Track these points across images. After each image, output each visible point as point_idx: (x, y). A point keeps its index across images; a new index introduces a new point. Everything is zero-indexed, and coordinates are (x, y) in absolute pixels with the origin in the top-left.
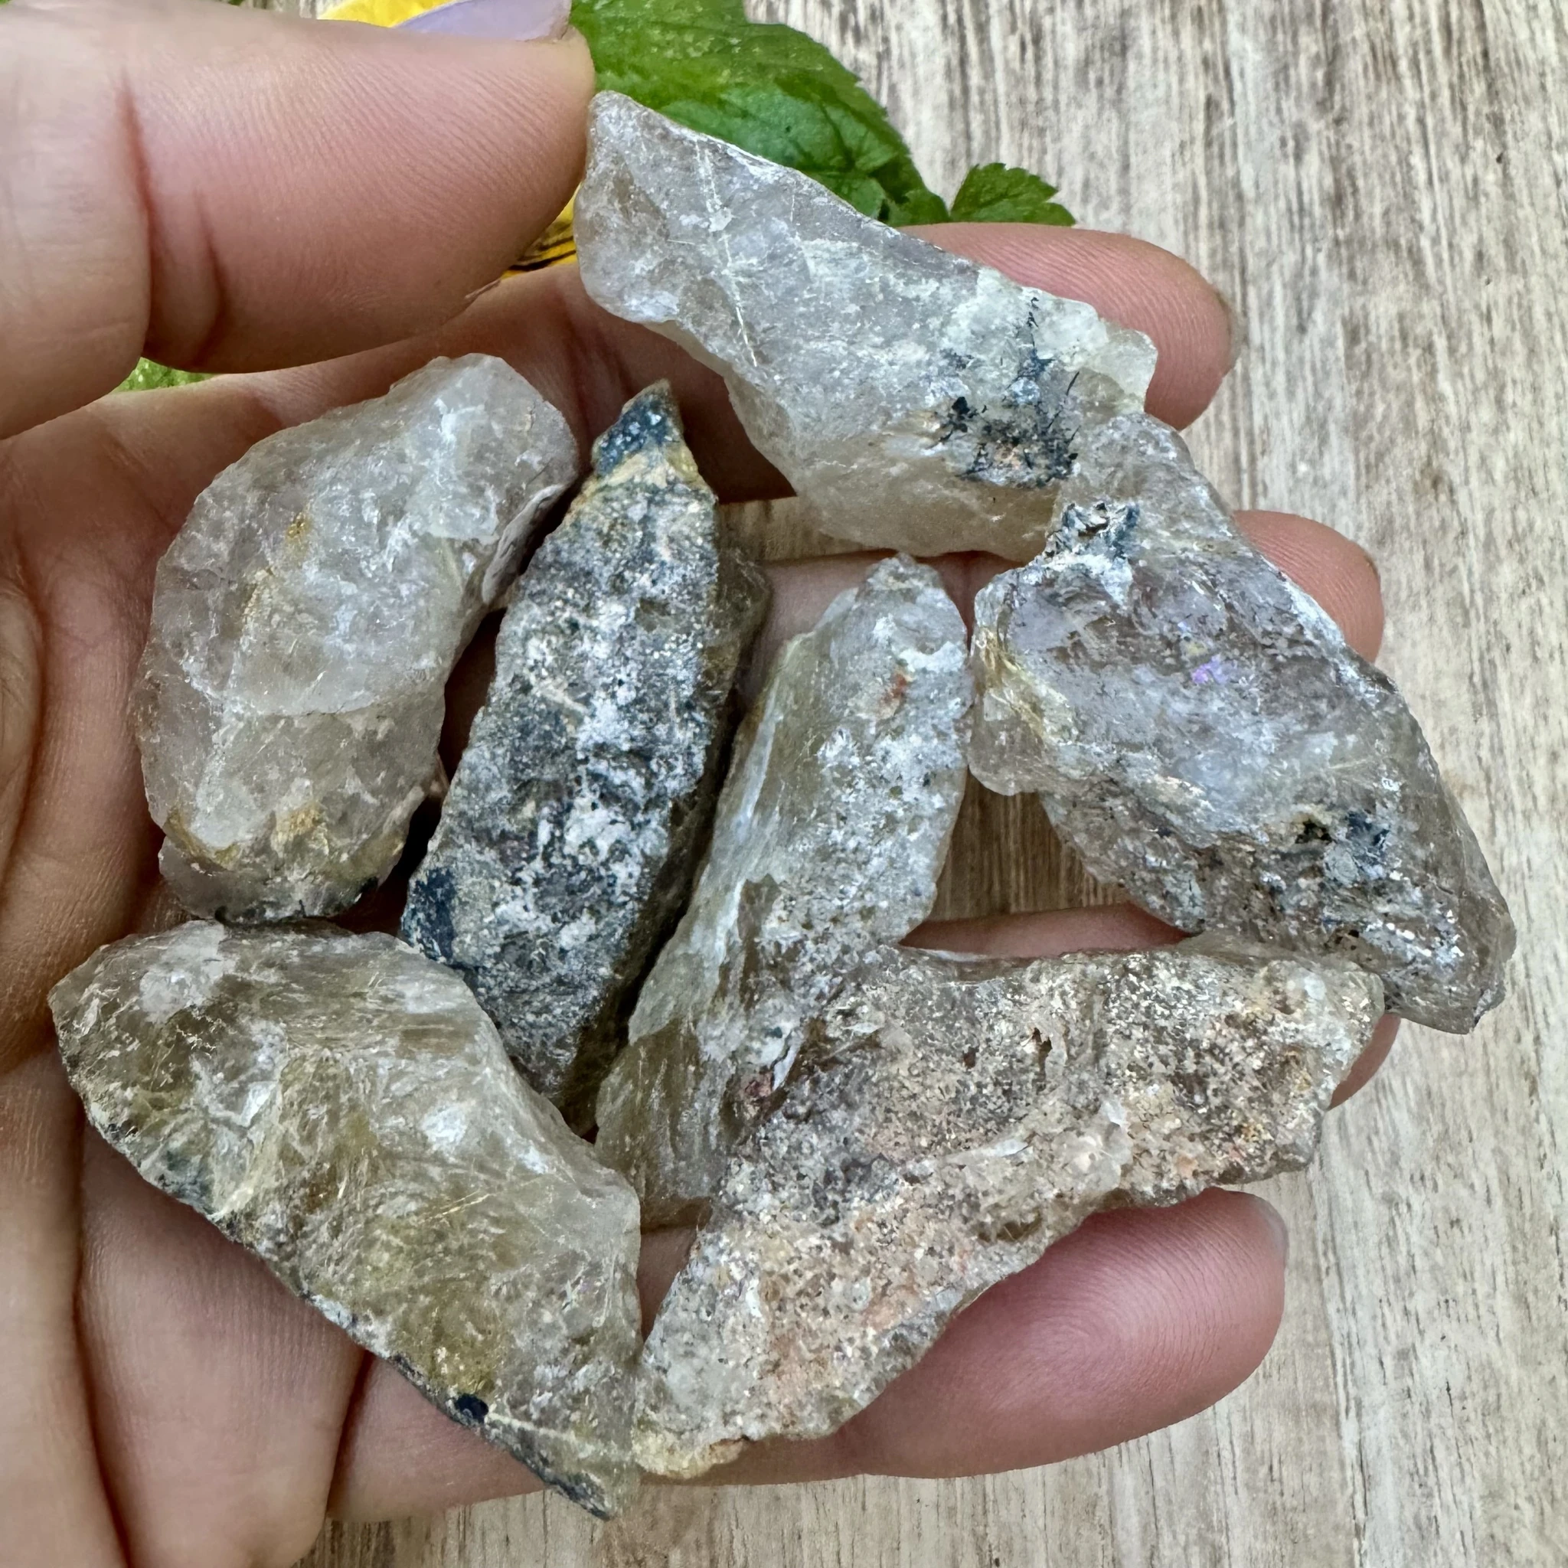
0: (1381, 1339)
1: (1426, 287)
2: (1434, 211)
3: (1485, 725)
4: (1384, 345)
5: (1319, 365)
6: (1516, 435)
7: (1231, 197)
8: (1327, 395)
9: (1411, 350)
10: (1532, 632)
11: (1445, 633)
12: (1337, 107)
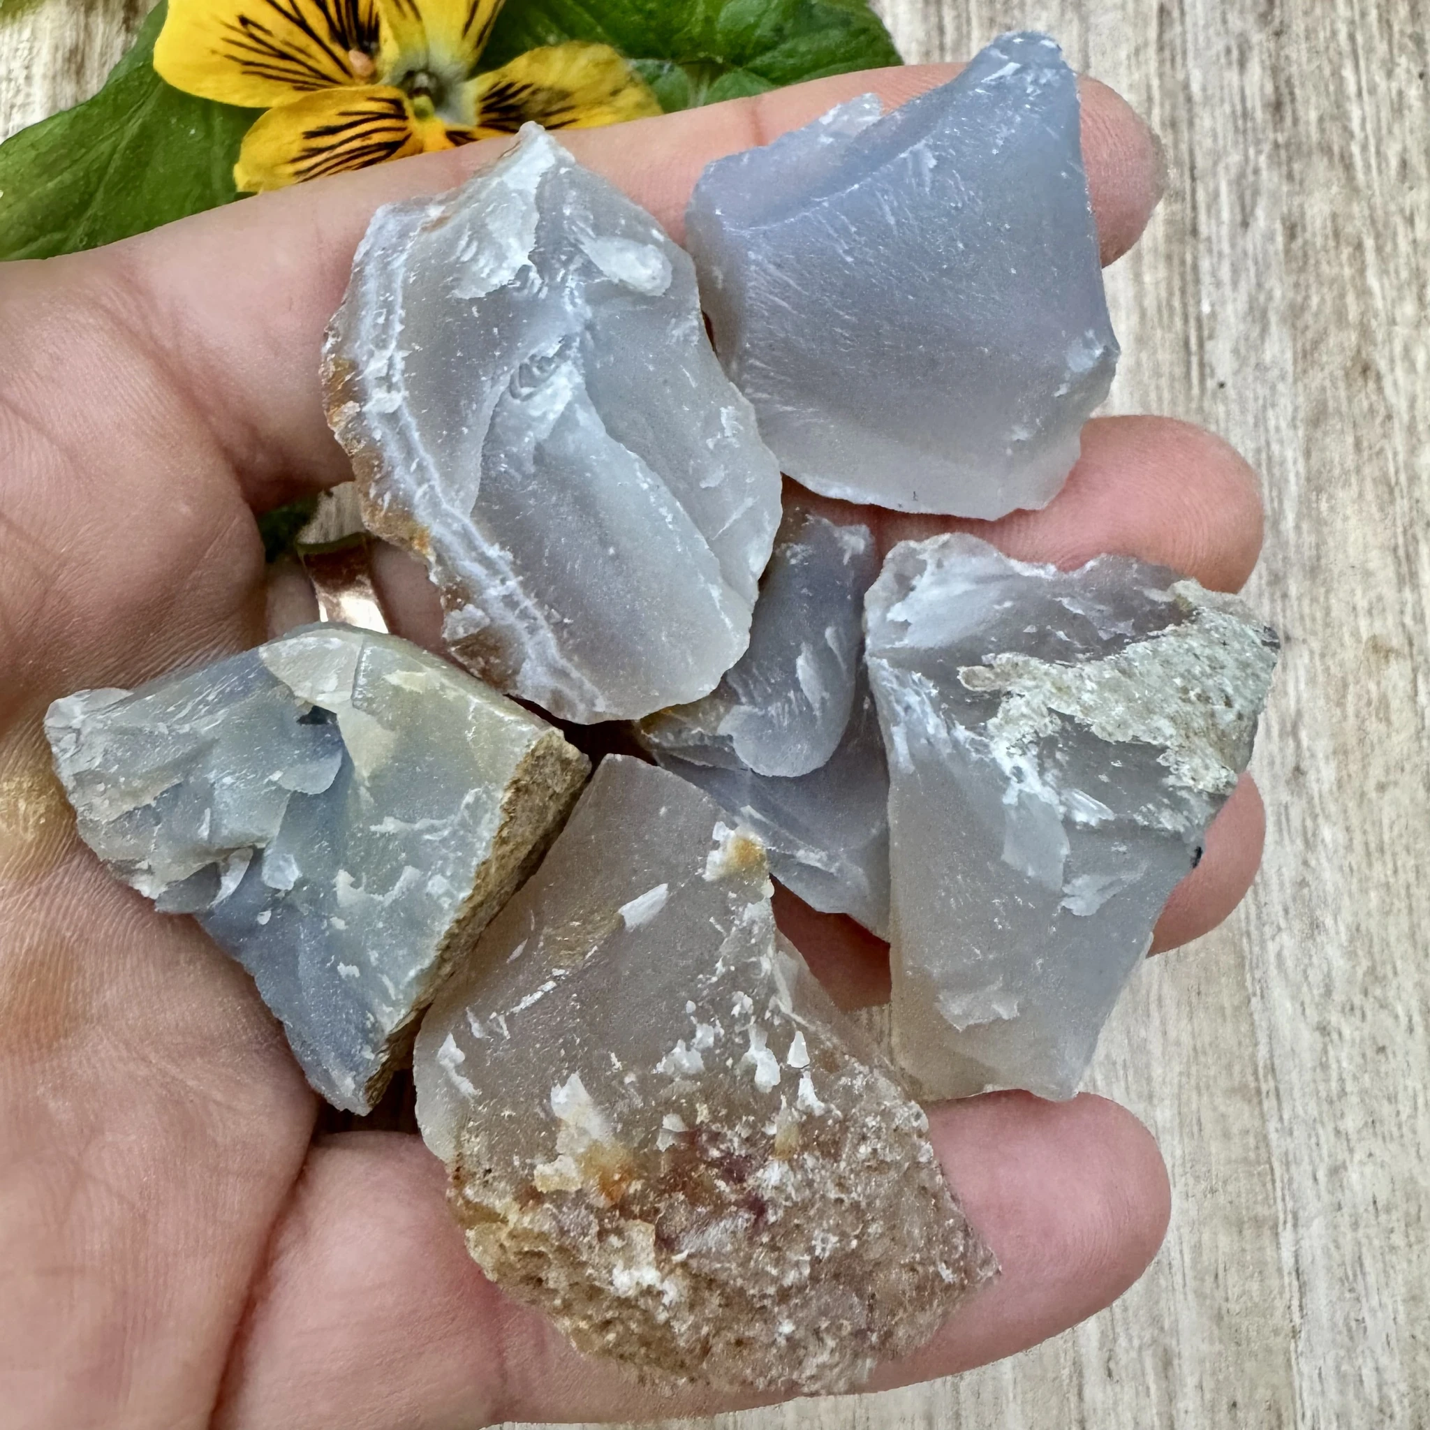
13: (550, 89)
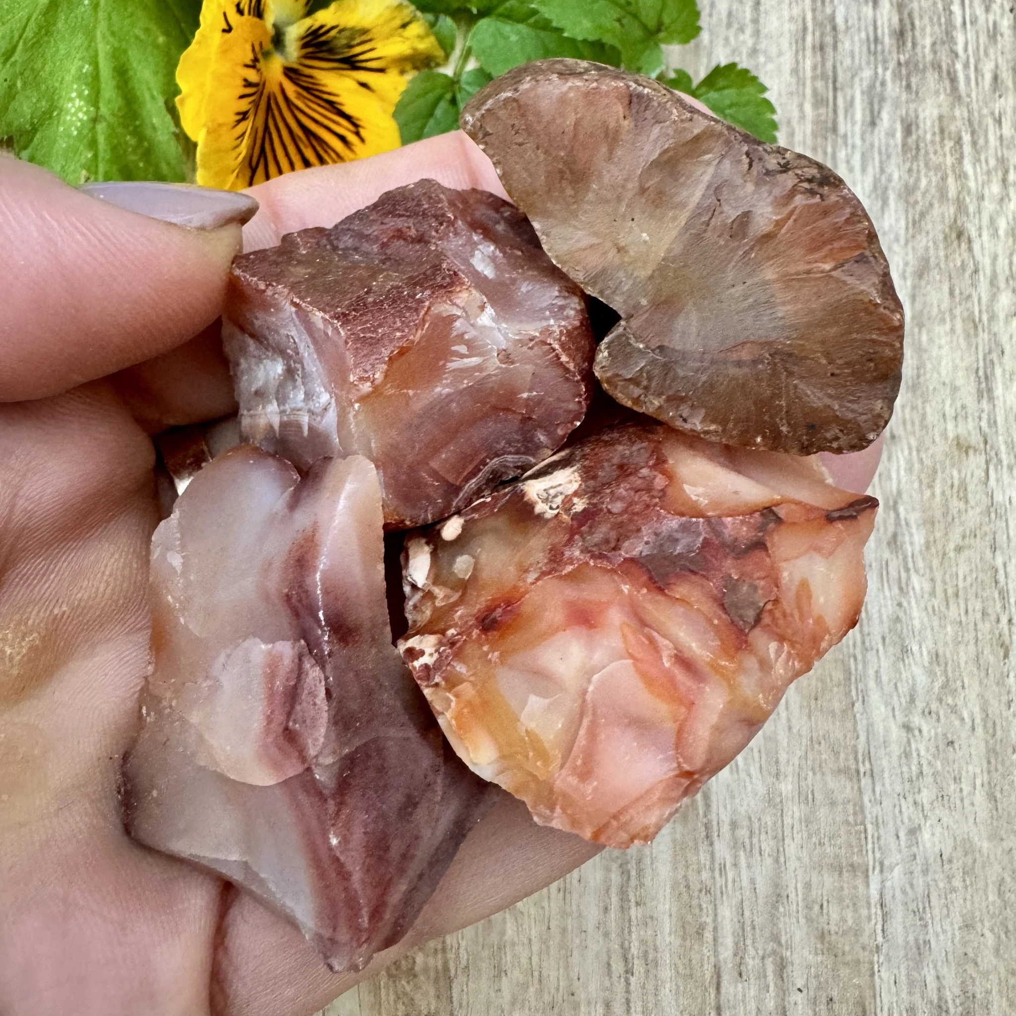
1: (959, 98)
2: (966, 44)
3: (985, 404)
4: (929, 137)
5: (883, 149)
7: (828, 28)
8: (888, 171)
9: (946, 142)
11: (961, 340)
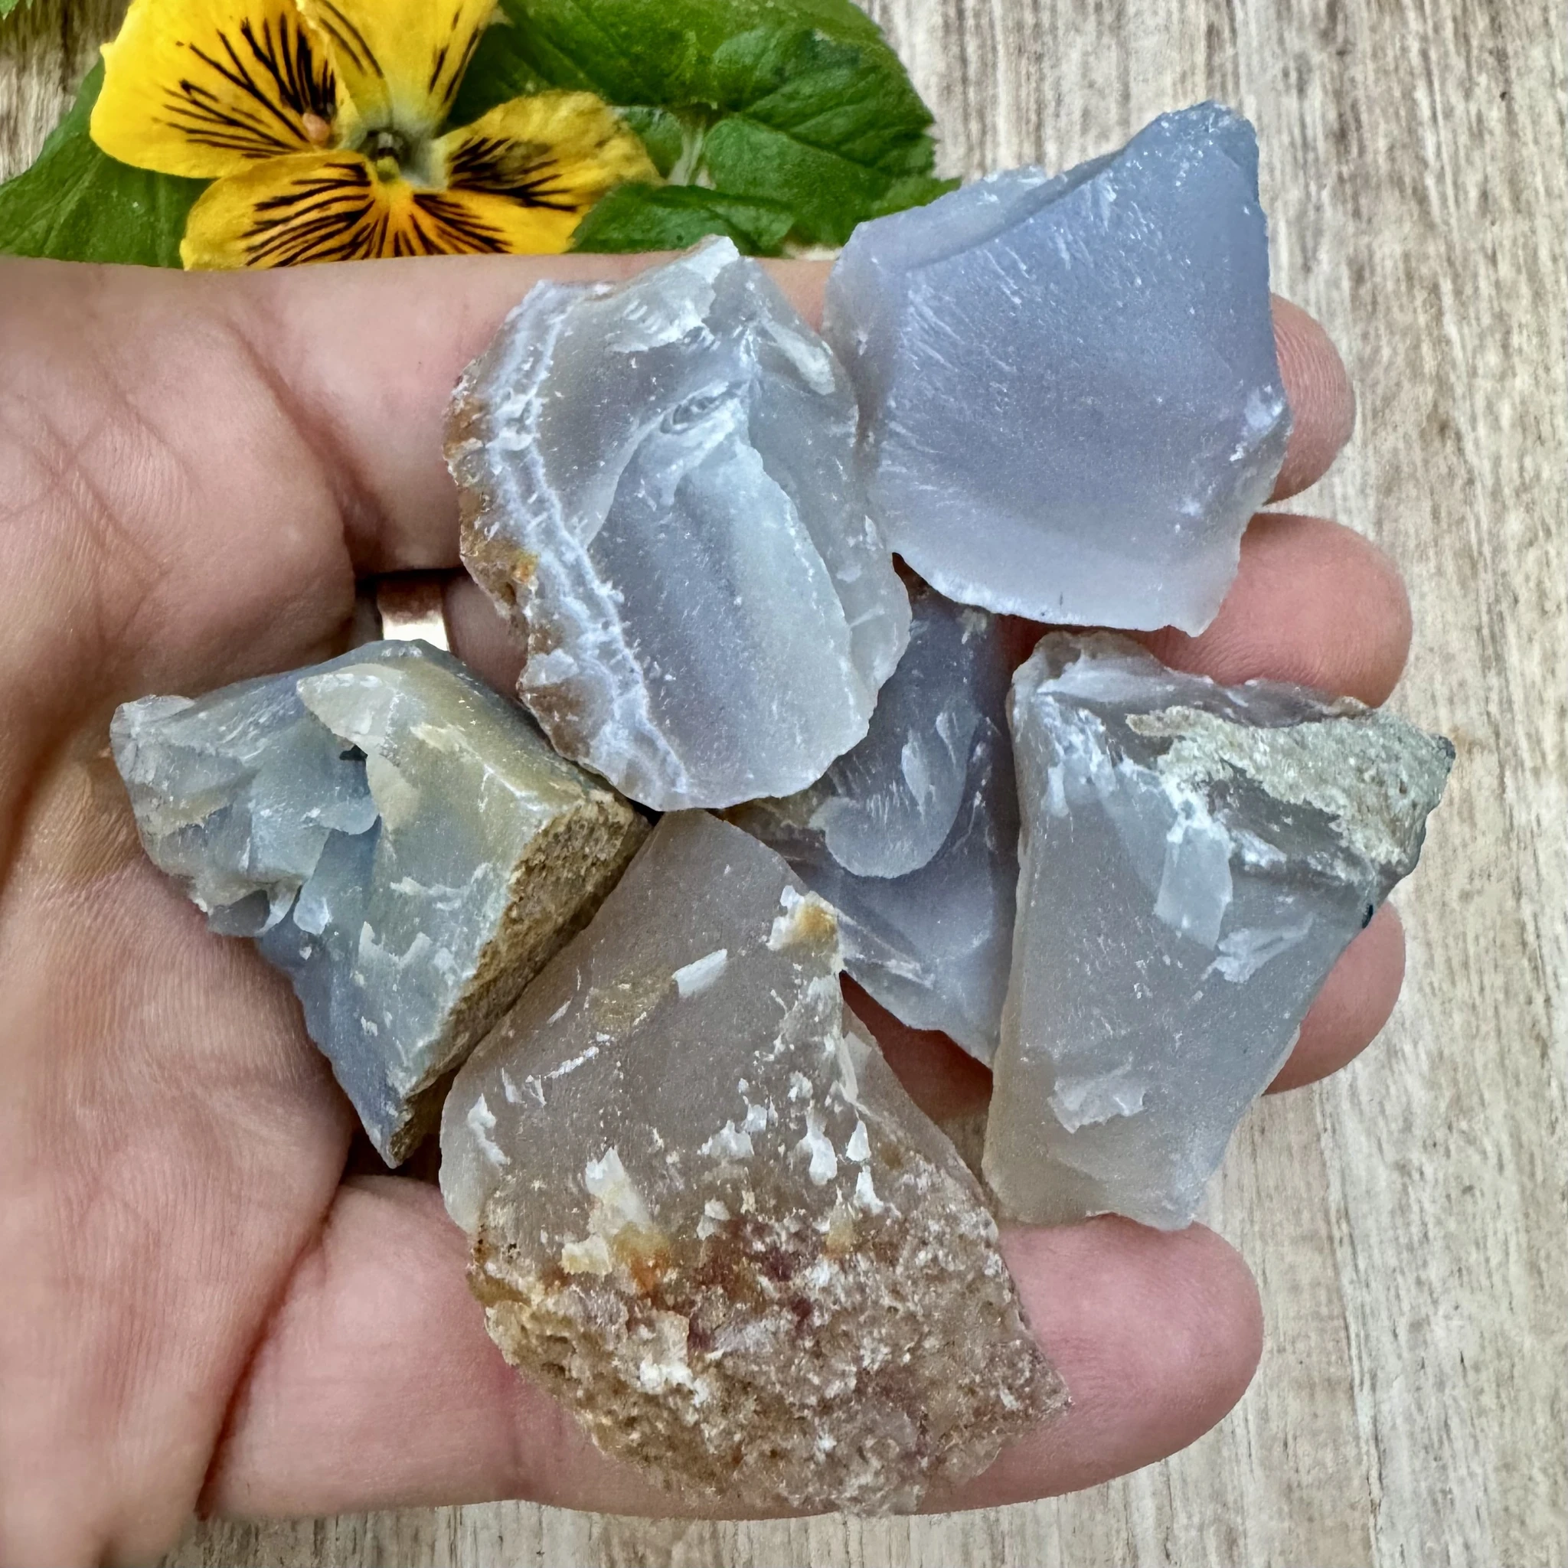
0: (1395, 1310)
6: (1522, 382)
10: (1540, 583)
12: (1340, 39)
13: (529, 143)
